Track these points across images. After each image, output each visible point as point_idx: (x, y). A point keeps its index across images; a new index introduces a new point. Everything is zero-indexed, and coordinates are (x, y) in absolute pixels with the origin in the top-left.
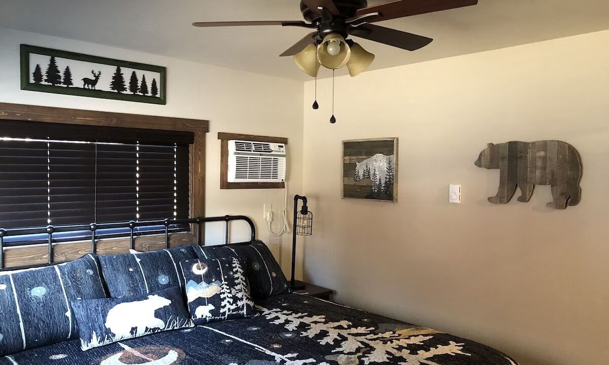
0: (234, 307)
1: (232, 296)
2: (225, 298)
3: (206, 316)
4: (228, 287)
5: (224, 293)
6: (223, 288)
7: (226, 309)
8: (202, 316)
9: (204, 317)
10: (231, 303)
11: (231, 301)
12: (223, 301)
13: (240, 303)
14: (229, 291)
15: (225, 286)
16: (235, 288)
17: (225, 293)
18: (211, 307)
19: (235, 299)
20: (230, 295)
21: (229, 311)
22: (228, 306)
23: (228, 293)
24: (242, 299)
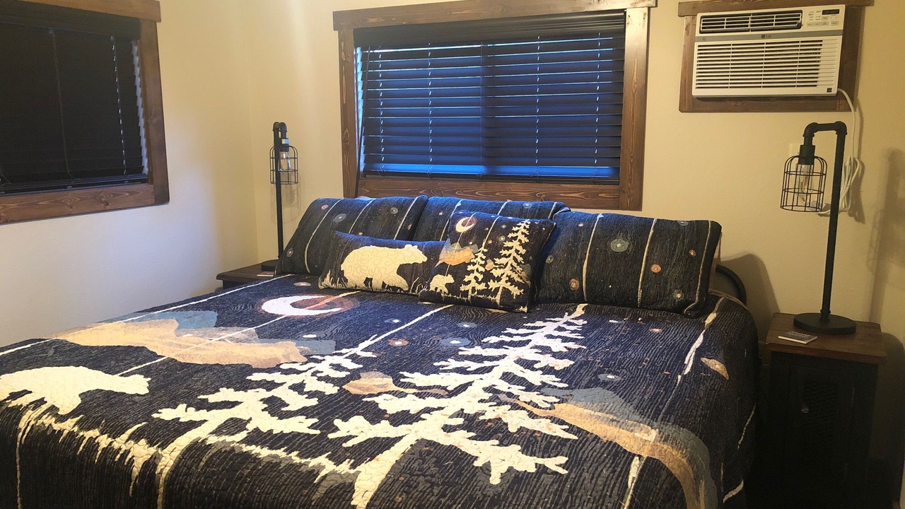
0: (482, 287)
1: (484, 270)
2: (473, 271)
3: (441, 290)
4: (484, 257)
5: (474, 264)
6: (476, 257)
7: (469, 287)
8: (436, 289)
9: (438, 291)
10: (480, 280)
11: (480, 277)
12: (469, 275)
13: (493, 285)
14: (483, 262)
15: (480, 255)
16: (494, 261)
17: (476, 264)
18: (450, 279)
19: (488, 276)
20: (481, 269)
21: (473, 292)
22: (473, 283)
23: (481, 265)
24: (499, 279)
